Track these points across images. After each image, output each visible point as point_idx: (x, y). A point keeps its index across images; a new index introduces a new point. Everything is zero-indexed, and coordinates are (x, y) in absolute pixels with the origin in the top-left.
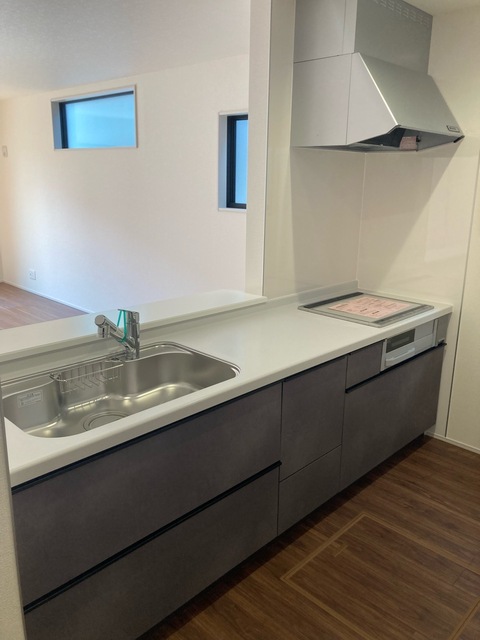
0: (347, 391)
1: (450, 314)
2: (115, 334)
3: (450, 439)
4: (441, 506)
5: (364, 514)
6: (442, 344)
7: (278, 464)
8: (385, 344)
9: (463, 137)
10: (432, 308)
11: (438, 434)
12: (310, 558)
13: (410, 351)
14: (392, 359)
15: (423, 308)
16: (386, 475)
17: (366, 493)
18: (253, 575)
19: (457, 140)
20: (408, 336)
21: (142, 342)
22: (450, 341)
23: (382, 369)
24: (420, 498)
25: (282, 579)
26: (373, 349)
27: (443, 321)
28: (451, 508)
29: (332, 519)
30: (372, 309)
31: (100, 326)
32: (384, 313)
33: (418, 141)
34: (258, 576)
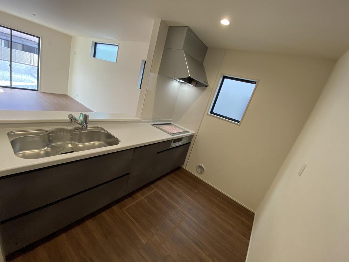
0: (158, 153)
1: (194, 135)
2: (77, 122)
3: (187, 169)
4: (178, 189)
5: (156, 189)
6: (190, 143)
7: (129, 174)
8: (173, 141)
9: (208, 86)
10: (189, 132)
11: (184, 167)
12: (134, 203)
13: (180, 144)
14: (174, 145)
15: (187, 132)
16: (166, 177)
17: (159, 183)
18: (113, 207)
19: (207, 86)
20: (180, 139)
21: (89, 125)
22: (192, 142)
23: (171, 148)
24: (173, 186)
25: (123, 209)
26: (169, 142)
27: (191, 137)
28: (181, 190)
29: (145, 190)
30: (172, 130)
31: (70, 118)
32: (175, 132)
33: (196, 84)
34: (115, 208)
